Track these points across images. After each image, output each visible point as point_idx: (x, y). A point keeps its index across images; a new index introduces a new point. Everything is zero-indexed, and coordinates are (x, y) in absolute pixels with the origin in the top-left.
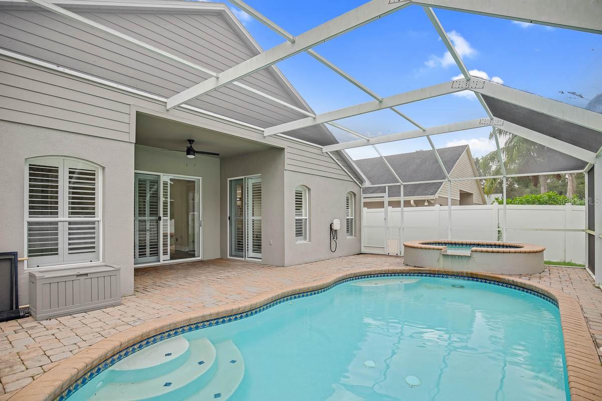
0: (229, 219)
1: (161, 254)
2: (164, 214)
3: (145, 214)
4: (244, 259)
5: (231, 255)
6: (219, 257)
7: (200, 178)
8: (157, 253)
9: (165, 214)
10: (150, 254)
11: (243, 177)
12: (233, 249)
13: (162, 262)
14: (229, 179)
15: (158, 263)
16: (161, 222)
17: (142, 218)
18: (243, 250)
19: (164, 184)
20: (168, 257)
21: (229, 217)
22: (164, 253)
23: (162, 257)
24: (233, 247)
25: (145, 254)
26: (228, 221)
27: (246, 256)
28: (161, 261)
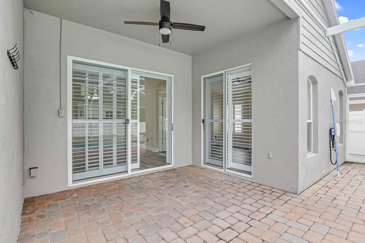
0: (203, 122)
1: (129, 162)
2: (132, 116)
3: (112, 116)
4: (223, 171)
5: (205, 163)
6: (191, 164)
7: (172, 76)
8: (125, 162)
9: (134, 117)
10: (117, 163)
11: (223, 72)
12: (207, 156)
13: (130, 173)
14: (203, 77)
15: (127, 175)
16: (129, 126)
17: (109, 121)
18: (222, 158)
19: (132, 82)
20: (137, 165)
21: (203, 120)
22: (132, 160)
23: (130, 166)
24: (207, 154)
25: (112, 164)
26: (202, 124)
27: (226, 168)
28: (129, 171)
